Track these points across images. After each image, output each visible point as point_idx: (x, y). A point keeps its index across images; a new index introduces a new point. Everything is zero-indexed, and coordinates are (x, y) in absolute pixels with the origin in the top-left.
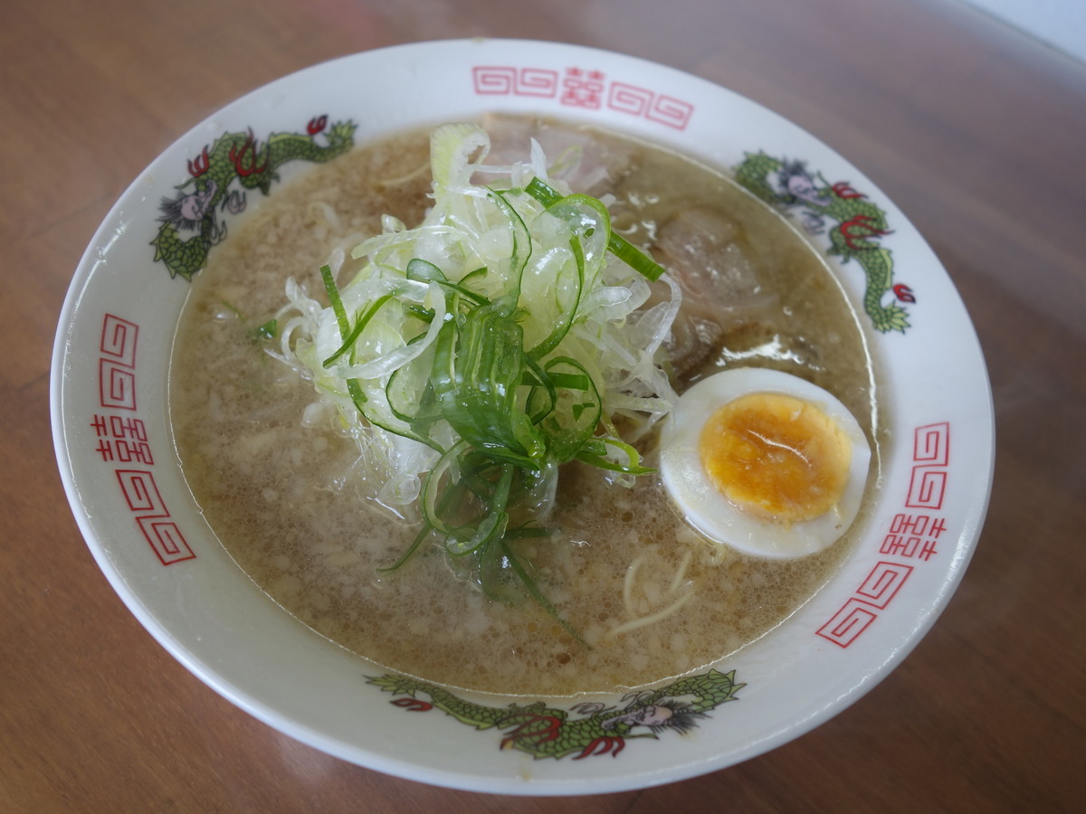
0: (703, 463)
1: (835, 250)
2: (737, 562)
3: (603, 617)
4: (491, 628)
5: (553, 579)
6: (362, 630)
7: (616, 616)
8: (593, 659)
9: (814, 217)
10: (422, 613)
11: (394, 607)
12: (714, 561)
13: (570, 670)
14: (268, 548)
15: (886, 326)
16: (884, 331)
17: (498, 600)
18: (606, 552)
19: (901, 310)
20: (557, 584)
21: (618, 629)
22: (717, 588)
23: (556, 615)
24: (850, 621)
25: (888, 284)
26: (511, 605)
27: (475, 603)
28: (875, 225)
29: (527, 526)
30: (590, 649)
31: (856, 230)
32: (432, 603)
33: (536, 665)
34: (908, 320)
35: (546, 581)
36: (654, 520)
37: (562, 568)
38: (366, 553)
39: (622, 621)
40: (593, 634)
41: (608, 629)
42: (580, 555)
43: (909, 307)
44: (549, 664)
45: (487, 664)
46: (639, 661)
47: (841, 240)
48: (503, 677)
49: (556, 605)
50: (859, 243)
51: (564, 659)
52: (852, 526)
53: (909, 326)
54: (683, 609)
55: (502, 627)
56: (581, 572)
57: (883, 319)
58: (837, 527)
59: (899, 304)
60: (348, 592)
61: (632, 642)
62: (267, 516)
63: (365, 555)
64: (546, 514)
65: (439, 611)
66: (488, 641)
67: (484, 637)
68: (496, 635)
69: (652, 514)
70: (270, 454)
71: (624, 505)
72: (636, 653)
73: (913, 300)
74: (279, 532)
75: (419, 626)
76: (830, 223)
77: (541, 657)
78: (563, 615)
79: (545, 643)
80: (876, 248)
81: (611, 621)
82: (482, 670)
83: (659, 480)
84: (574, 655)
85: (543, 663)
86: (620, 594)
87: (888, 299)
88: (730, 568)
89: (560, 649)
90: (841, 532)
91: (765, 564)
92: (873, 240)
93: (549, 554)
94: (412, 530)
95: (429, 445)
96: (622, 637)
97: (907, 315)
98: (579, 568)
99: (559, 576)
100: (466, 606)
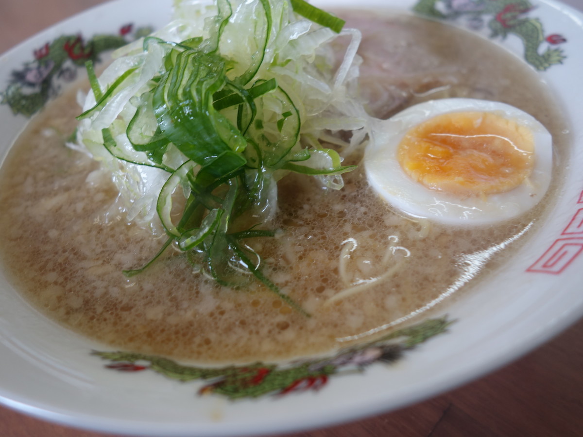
0: (401, 164)
1: (495, 34)
2: (442, 234)
3: (321, 290)
4: (218, 307)
5: (276, 265)
6: (105, 320)
7: (333, 287)
8: (312, 323)
9: (475, 19)
10: (159, 303)
11: (135, 301)
12: (421, 235)
13: (289, 335)
14: (41, 269)
15: (546, 65)
16: (545, 69)
17: (226, 285)
18: (322, 241)
19: (556, 50)
20: (280, 268)
21: (333, 297)
22: (426, 256)
23: (278, 291)
24: (559, 255)
25: (541, 38)
26: (238, 288)
27: (206, 290)
28: (522, 8)
29: (253, 229)
30: (309, 316)
31: (508, 15)
32: (170, 294)
33: (257, 333)
34: (564, 54)
35: (270, 267)
36: (365, 213)
37: (284, 257)
38: (120, 264)
39: (337, 290)
40: (312, 304)
41: (325, 298)
42: (300, 245)
43: (563, 46)
44: (270, 332)
45: (213, 336)
46: (354, 321)
47: (499, 25)
48: (227, 346)
49: (277, 284)
50: (512, 23)
51: (284, 327)
52: (547, 195)
53: (565, 57)
54: (395, 275)
55: (228, 305)
56: (301, 258)
57: (542, 62)
58: (532, 196)
59: (554, 47)
60: (98, 293)
61: (347, 306)
62: (48, 247)
63: (119, 266)
64: (269, 218)
65: (174, 299)
66: (215, 318)
67: (212, 315)
68: (222, 313)
69: (363, 209)
70: (60, 208)
71: (338, 207)
72: (352, 314)
73: (564, 40)
74: (54, 256)
75: (155, 313)
76: (487, 18)
77: (262, 326)
78: (285, 291)
79: (266, 315)
80: (526, 21)
81: (328, 292)
82: (208, 342)
83: (366, 184)
84: (293, 322)
85: (264, 331)
86: (336, 271)
87: (543, 48)
88: (437, 239)
89: (281, 318)
90: (536, 200)
91: (468, 233)
92: (523, 17)
93: (273, 248)
94: (159, 242)
95: (163, 169)
96: (339, 303)
97: (562, 52)
98: (299, 255)
99: (282, 263)
100: (198, 293)
